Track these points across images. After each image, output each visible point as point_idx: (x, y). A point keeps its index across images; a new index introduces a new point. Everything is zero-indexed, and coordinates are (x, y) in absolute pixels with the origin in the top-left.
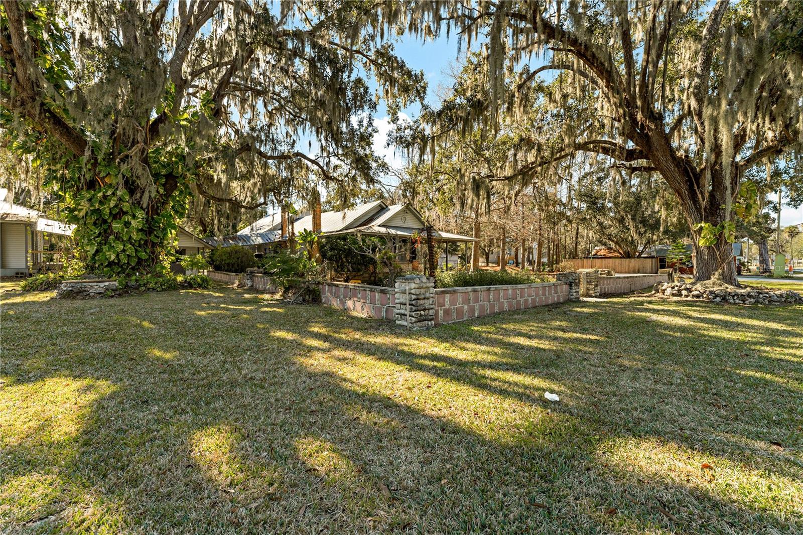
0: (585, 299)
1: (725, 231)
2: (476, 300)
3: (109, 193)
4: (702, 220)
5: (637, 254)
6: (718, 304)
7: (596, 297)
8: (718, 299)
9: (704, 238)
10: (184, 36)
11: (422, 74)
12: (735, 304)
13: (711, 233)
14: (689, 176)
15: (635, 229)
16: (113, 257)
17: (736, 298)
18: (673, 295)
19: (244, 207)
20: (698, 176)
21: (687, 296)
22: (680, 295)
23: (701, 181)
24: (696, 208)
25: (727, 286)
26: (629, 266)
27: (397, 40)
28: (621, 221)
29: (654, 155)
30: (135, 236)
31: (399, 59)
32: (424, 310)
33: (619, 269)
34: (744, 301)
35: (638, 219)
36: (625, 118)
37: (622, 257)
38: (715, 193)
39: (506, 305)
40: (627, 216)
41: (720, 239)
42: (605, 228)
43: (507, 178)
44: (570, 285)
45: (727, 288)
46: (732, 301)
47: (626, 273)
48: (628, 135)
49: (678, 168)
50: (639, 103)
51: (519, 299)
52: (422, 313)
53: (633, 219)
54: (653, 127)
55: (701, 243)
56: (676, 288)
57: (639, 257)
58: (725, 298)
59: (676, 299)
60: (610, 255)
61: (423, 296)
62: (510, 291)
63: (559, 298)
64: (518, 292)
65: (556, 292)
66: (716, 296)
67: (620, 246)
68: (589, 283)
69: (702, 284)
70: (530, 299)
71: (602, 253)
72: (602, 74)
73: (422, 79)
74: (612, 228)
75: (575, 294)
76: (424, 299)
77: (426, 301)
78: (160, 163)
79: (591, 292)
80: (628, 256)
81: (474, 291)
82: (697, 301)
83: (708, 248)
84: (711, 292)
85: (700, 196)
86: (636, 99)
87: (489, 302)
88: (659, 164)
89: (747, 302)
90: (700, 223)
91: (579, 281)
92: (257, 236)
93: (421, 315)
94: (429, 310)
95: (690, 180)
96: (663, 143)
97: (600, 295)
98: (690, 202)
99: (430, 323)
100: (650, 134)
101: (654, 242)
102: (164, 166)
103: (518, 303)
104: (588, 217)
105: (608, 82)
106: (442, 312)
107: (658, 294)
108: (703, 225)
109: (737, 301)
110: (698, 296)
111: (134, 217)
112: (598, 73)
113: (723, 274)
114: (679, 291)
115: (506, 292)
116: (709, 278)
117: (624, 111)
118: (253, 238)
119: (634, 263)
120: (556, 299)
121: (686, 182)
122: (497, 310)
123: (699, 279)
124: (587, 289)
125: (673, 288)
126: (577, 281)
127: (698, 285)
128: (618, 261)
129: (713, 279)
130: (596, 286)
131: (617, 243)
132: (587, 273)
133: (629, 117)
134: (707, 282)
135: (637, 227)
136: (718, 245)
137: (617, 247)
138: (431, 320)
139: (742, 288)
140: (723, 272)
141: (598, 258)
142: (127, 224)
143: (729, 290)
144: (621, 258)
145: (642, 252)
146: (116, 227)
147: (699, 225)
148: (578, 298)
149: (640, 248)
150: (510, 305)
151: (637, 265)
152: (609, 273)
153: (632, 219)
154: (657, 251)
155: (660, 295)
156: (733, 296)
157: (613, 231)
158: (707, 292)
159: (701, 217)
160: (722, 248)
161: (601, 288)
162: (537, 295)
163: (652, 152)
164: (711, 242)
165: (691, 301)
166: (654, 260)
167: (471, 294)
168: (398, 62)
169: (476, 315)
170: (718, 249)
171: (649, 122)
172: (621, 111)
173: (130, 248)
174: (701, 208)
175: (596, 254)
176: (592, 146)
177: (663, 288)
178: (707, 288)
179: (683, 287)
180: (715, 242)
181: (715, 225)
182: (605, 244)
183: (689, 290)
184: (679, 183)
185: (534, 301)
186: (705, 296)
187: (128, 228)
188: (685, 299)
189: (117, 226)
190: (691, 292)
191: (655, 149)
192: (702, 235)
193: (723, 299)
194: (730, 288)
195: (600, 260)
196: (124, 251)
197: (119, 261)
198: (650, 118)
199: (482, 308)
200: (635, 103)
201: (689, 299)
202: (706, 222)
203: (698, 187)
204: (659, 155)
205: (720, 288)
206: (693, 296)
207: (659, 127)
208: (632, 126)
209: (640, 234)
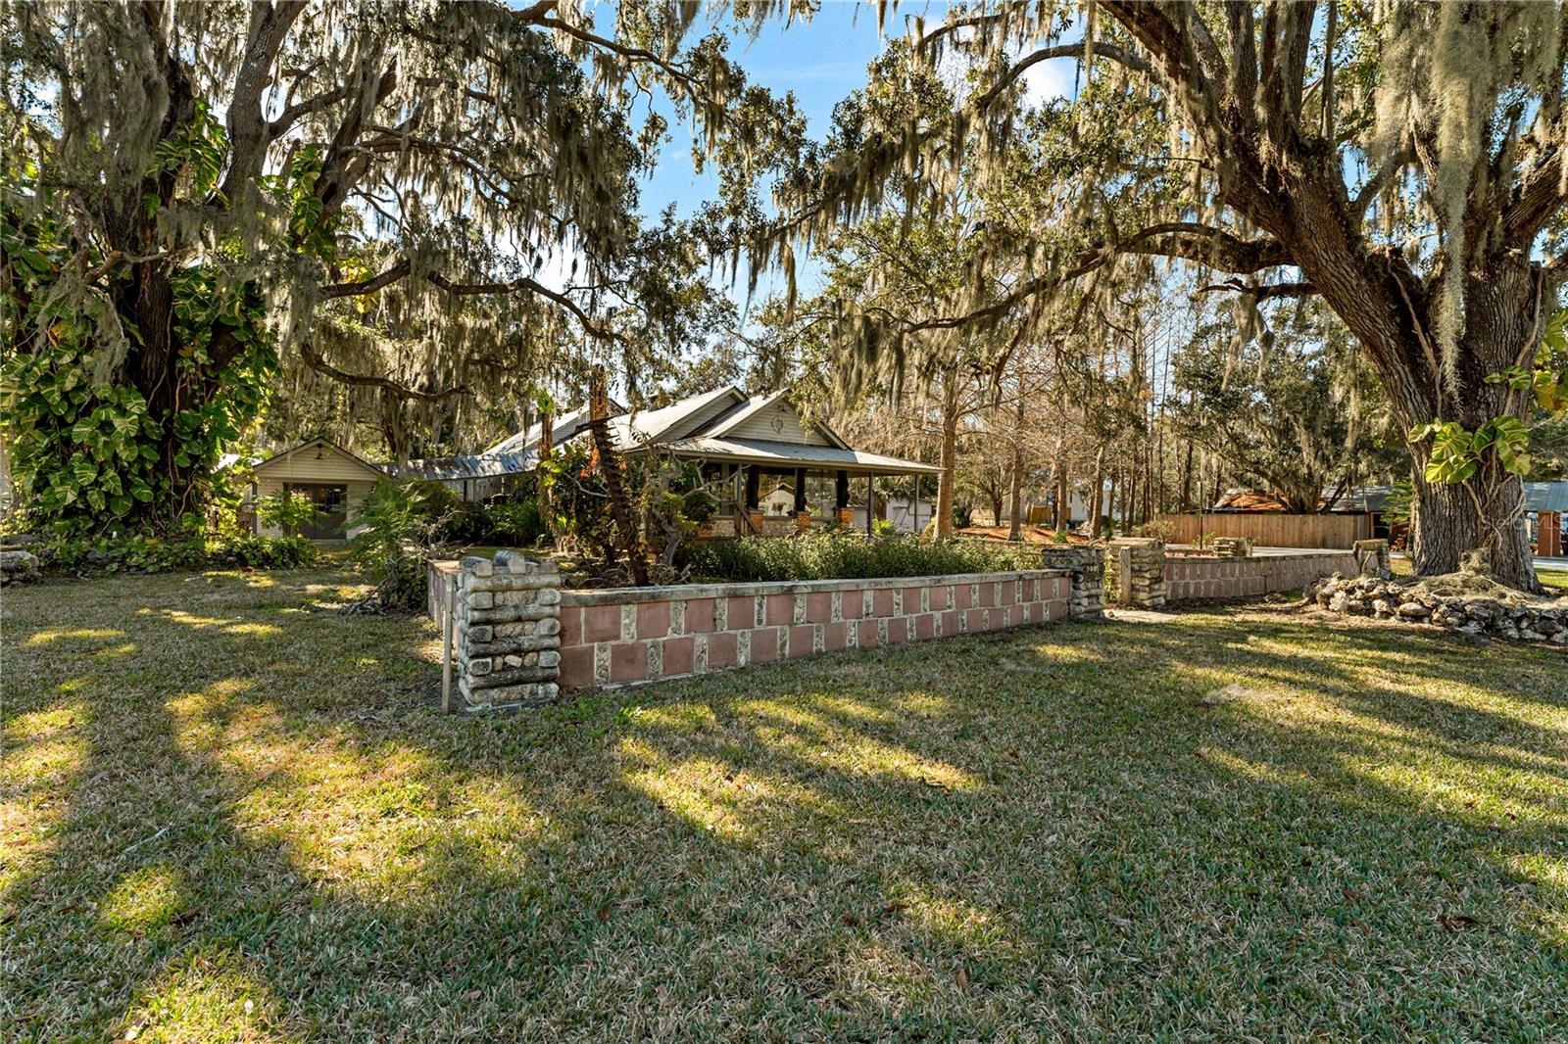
0: (1120, 614)
1: (1499, 443)
2: (743, 621)
3: (67, 359)
4: (1435, 415)
5: (1322, 505)
6: (1469, 641)
7: (1155, 608)
8: (1472, 628)
9: (1438, 461)
10: (262, 29)
11: (790, 101)
12: (1522, 641)
13: (1460, 447)
14: (1399, 300)
15: (1312, 451)
16: (71, 497)
17: (1524, 624)
18: (1352, 610)
19: (412, 395)
20: (1424, 298)
21: (1386, 615)
22: (1369, 612)
23: (1430, 313)
24: (1419, 383)
25: (1504, 589)
26: (1301, 531)
27: (736, 29)
28: (1285, 432)
29: (1303, 249)
30: (125, 454)
31: (731, 65)
32: (518, 652)
33: (1278, 537)
34: (1549, 636)
35: (1321, 425)
36: (1222, 155)
37: (1289, 512)
38: (1472, 345)
39: (853, 631)
40: (1296, 421)
41: (1485, 466)
42: (1247, 446)
43: (956, 323)
44: (1075, 579)
45: (1503, 596)
46: (1513, 633)
47: (1293, 546)
48: (1233, 198)
49: (1370, 280)
50: (1261, 112)
51: (898, 614)
52: (514, 660)
53: (1310, 426)
54: (1299, 175)
55: (1432, 474)
56: (1359, 593)
57: (1326, 511)
58: (1492, 624)
59: (1356, 621)
60: (1261, 507)
61: (511, 613)
62: (869, 596)
63: (1037, 610)
64: (898, 598)
65: (1028, 597)
66: (1467, 619)
67: (1280, 487)
68: (1136, 573)
69: (1431, 587)
70: (938, 615)
71: (1243, 501)
72: (1158, 40)
73: (791, 112)
74: (1263, 448)
75: (1085, 602)
76: (519, 620)
77: (528, 626)
78: (197, 299)
79: (1143, 595)
80: (1298, 508)
81: (733, 596)
82: (1412, 632)
83: (1453, 487)
84: (1454, 608)
85: (1429, 352)
86: (1253, 103)
87: (791, 624)
88: (1318, 271)
89: (1557, 637)
90: (1431, 421)
91: (1102, 568)
92: (495, 460)
93: (506, 667)
94: (538, 651)
95: (1403, 310)
96: (1326, 216)
97: (1168, 603)
98: (1402, 369)
99: (540, 689)
100: (1293, 192)
101: (1362, 479)
102: (203, 305)
103: (898, 626)
104: (1204, 423)
105: (1173, 60)
106: (607, 655)
107: (1314, 607)
108: (1437, 428)
109: (1529, 634)
110: (1417, 617)
111: (123, 412)
112: (1148, 37)
113: (1492, 558)
114: (1367, 600)
115: (854, 598)
116: (1453, 568)
117: (1221, 136)
118: (485, 464)
119: (1312, 524)
120: (1026, 614)
121: (1392, 317)
122: (819, 644)
123: (1426, 570)
124: (1133, 588)
125: (1351, 591)
126: (1095, 568)
127: (1421, 585)
128: (1275, 520)
129: (1464, 572)
130: (1158, 580)
131: (1273, 480)
132: (1132, 549)
133: (1234, 150)
134: (1446, 577)
135: (1317, 446)
136: (1478, 481)
137: (1276, 490)
138: (547, 680)
139: (1548, 595)
140: (1493, 553)
141: (1233, 513)
142: (106, 426)
143: (1507, 601)
144: (1284, 513)
145: (1334, 500)
146: (80, 433)
147: (1428, 429)
148: (1098, 612)
149: (1328, 492)
150: (867, 631)
151: (1320, 529)
152: (1238, 548)
153: (1306, 428)
154: (1370, 499)
155: (1317, 609)
156: (1518, 621)
157: (1266, 453)
158: (1443, 608)
159: (1434, 407)
160: (1492, 489)
161: (1175, 586)
162: (963, 603)
163: (1299, 241)
164: (1460, 474)
165: (1395, 630)
166: (1360, 518)
167: (724, 606)
168: (726, 71)
169: (742, 660)
170: (1480, 492)
171: (1290, 160)
172: (1211, 134)
173: (112, 478)
174: (1433, 384)
175: (1228, 505)
176: (1159, 238)
177: (1326, 591)
178: (1445, 593)
179: (1375, 592)
180: (1470, 474)
181: (1470, 426)
182: (1248, 484)
183: (1394, 600)
184: (1374, 321)
185: (950, 620)
186: (1435, 616)
187: (108, 435)
188: (1382, 622)
189: (82, 431)
190: (1398, 604)
191: (1306, 233)
192: (1434, 454)
193: (1487, 627)
194: (1512, 597)
195: (1235, 517)
196: (97, 483)
197: (88, 506)
198: (1290, 151)
199: (763, 643)
200: (1252, 114)
201: (1393, 622)
202: (1444, 421)
203: (1425, 329)
204: (1318, 246)
205: (1481, 597)
206: (1402, 614)
207: (1315, 173)
208: (1244, 175)
209: (1325, 459)
